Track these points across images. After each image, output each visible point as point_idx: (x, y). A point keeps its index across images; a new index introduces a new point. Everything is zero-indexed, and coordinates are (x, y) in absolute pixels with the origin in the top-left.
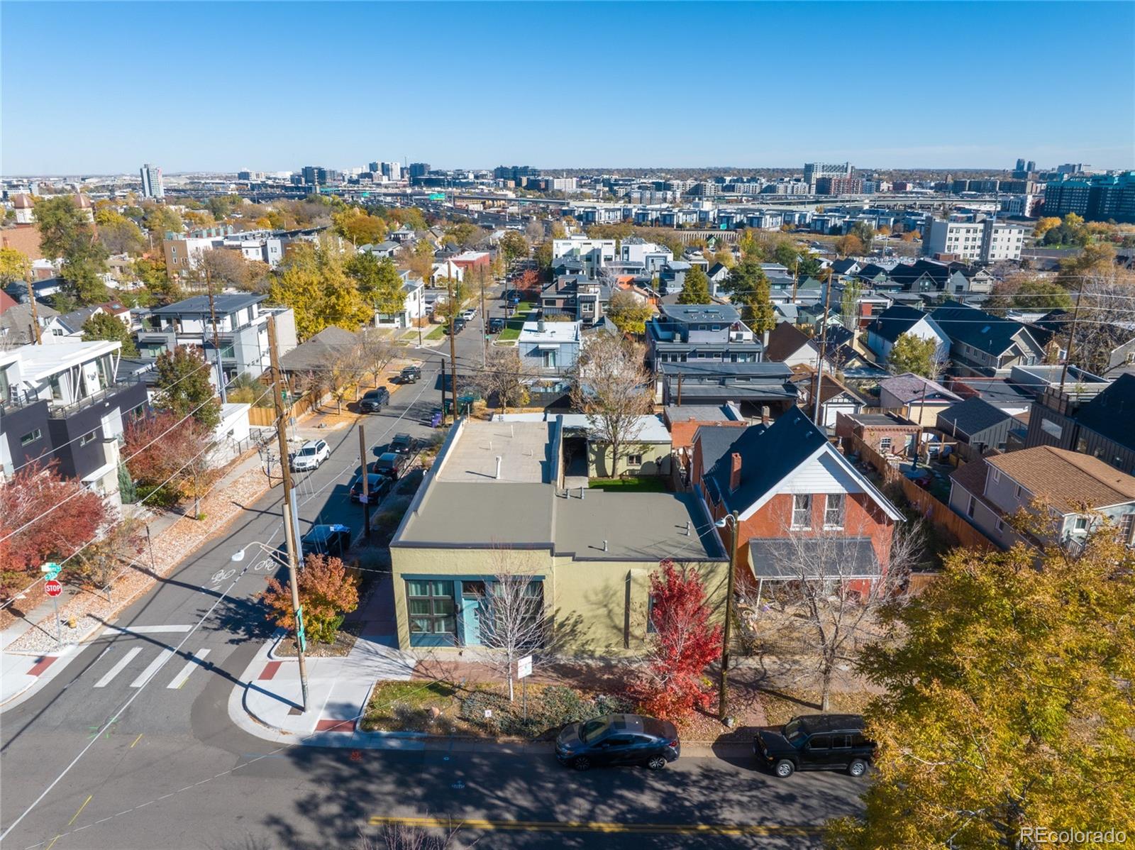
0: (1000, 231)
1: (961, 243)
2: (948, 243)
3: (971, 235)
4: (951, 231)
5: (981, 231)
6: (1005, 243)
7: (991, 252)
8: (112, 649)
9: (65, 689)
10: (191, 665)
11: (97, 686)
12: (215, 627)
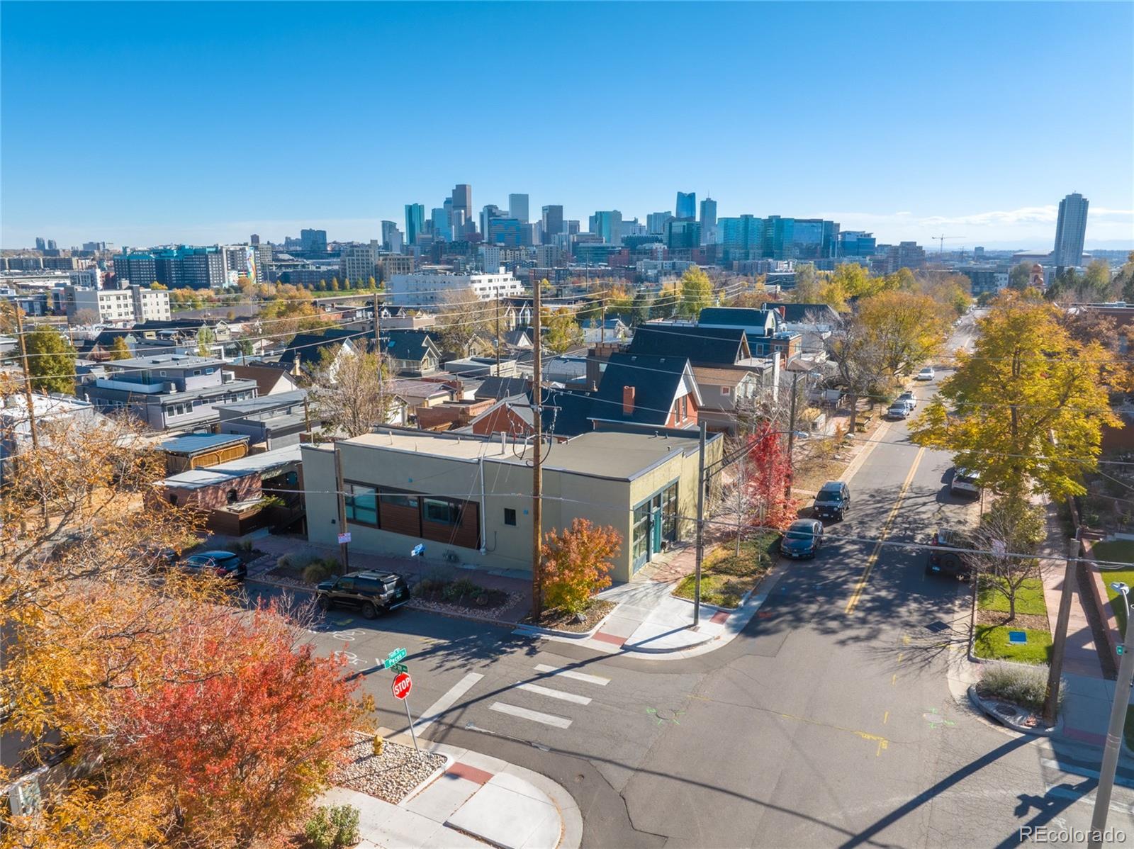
1: (114, 310)
2: (101, 311)
4: (102, 300)
5: (131, 297)
8: (475, 724)
9: (552, 750)
10: (566, 674)
11: (565, 727)
12: (488, 661)
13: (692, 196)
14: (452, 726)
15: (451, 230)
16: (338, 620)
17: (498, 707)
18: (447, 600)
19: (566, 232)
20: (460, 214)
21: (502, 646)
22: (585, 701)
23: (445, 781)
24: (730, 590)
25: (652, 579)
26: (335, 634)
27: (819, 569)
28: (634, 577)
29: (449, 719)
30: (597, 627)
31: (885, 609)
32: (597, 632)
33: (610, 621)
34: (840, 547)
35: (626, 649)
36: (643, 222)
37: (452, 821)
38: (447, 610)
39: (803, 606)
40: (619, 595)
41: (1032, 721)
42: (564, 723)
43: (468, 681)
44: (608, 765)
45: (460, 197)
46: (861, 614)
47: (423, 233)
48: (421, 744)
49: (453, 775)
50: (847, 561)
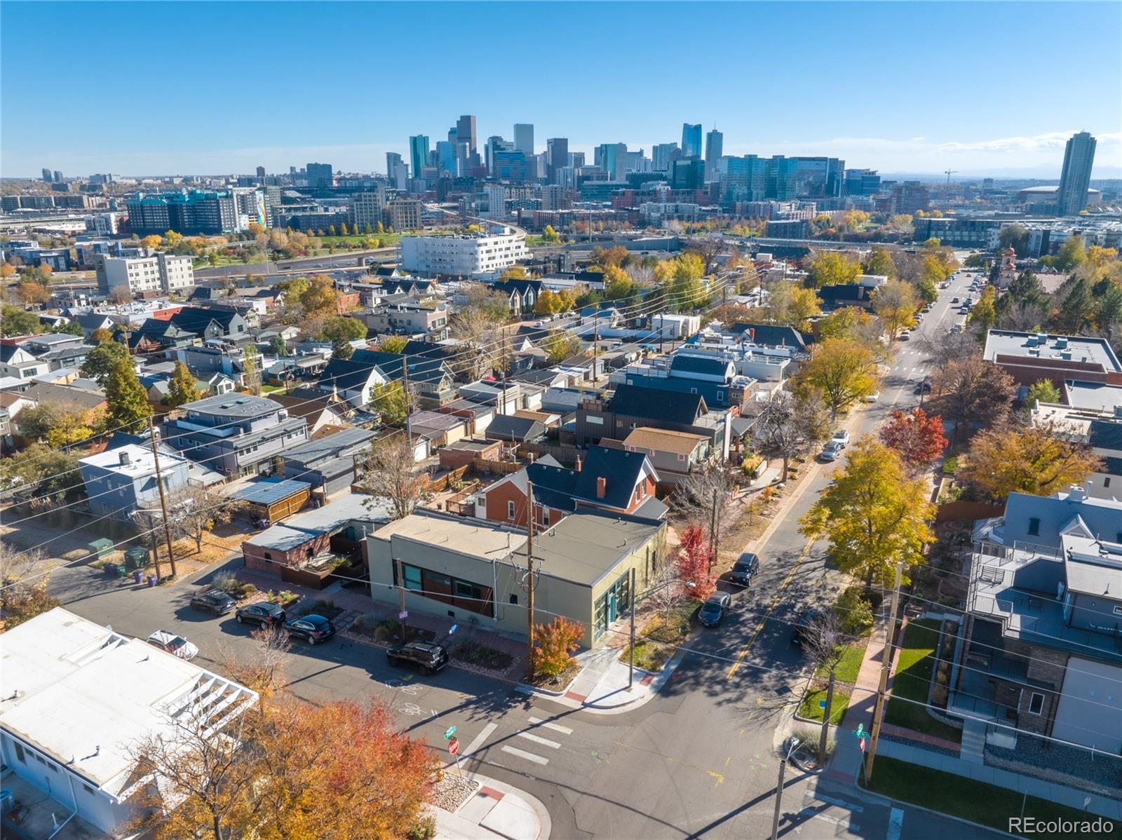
0: (172, 262)
1: (142, 277)
2: (130, 279)
3: (149, 269)
4: (131, 268)
5: (157, 264)
6: (179, 273)
7: (170, 282)
8: (493, 760)
9: (537, 779)
10: (547, 725)
11: (545, 764)
12: (500, 714)
13: (698, 128)
14: (481, 762)
15: (456, 164)
16: (404, 676)
17: (507, 749)
18: (472, 661)
19: (570, 167)
20: (465, 146)
21: (509, 701)
22: (557, 745)
23: (479, 798)
24: (659, 657)
25: (607, 645)
26: (403, 688)
27: (720, 637)
28: (595, 644)
29: (479, 757)
30: (568, 688)
31: (753, 675)
32: (568, 692)
33: (577, 682)
34: (741, 615)
35: (586, 705)
36: (649, 155)
37: (483, 823)
38: (473, 669)
39: (703, 671)
40: (584, 660)
41: (812, 765)
42: (543, 761)
43: (488, 730)
44: (567, 790)
45: (464, 129)
46: (737, 680)
47: (428, 166)
48: (464, 773)
49: (483, 795)
50: (742, 629)
